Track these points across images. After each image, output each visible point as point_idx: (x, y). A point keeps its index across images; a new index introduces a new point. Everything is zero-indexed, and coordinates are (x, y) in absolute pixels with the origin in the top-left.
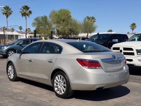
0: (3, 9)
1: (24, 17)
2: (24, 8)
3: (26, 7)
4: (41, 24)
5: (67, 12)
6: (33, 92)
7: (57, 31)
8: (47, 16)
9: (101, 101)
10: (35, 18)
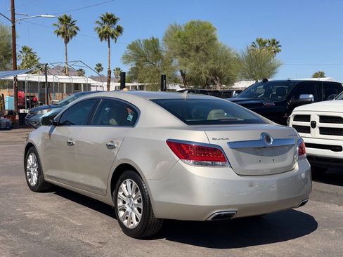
0: (57, 22)
1: (105, 42)
2: (105, 21)
3: (109, 17)
4: (144, 59)
5: (205, 28)
6: (71, 220)
7: (183, 75)
8: (157, 40)
9: (229, 250)
10: (131, 43)
